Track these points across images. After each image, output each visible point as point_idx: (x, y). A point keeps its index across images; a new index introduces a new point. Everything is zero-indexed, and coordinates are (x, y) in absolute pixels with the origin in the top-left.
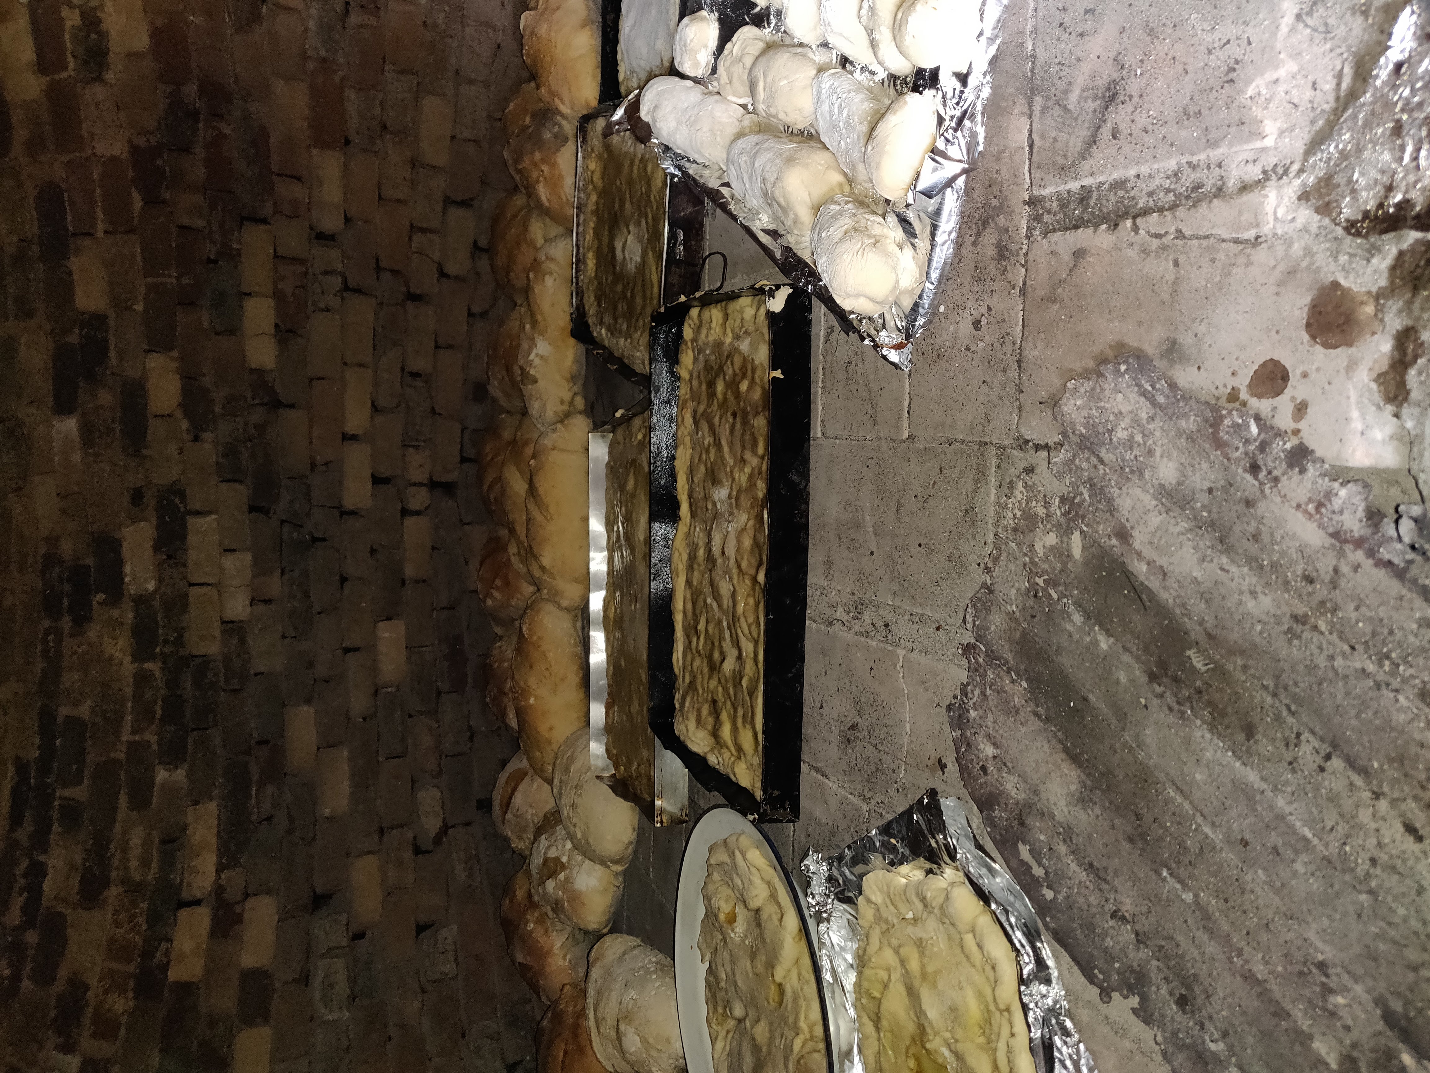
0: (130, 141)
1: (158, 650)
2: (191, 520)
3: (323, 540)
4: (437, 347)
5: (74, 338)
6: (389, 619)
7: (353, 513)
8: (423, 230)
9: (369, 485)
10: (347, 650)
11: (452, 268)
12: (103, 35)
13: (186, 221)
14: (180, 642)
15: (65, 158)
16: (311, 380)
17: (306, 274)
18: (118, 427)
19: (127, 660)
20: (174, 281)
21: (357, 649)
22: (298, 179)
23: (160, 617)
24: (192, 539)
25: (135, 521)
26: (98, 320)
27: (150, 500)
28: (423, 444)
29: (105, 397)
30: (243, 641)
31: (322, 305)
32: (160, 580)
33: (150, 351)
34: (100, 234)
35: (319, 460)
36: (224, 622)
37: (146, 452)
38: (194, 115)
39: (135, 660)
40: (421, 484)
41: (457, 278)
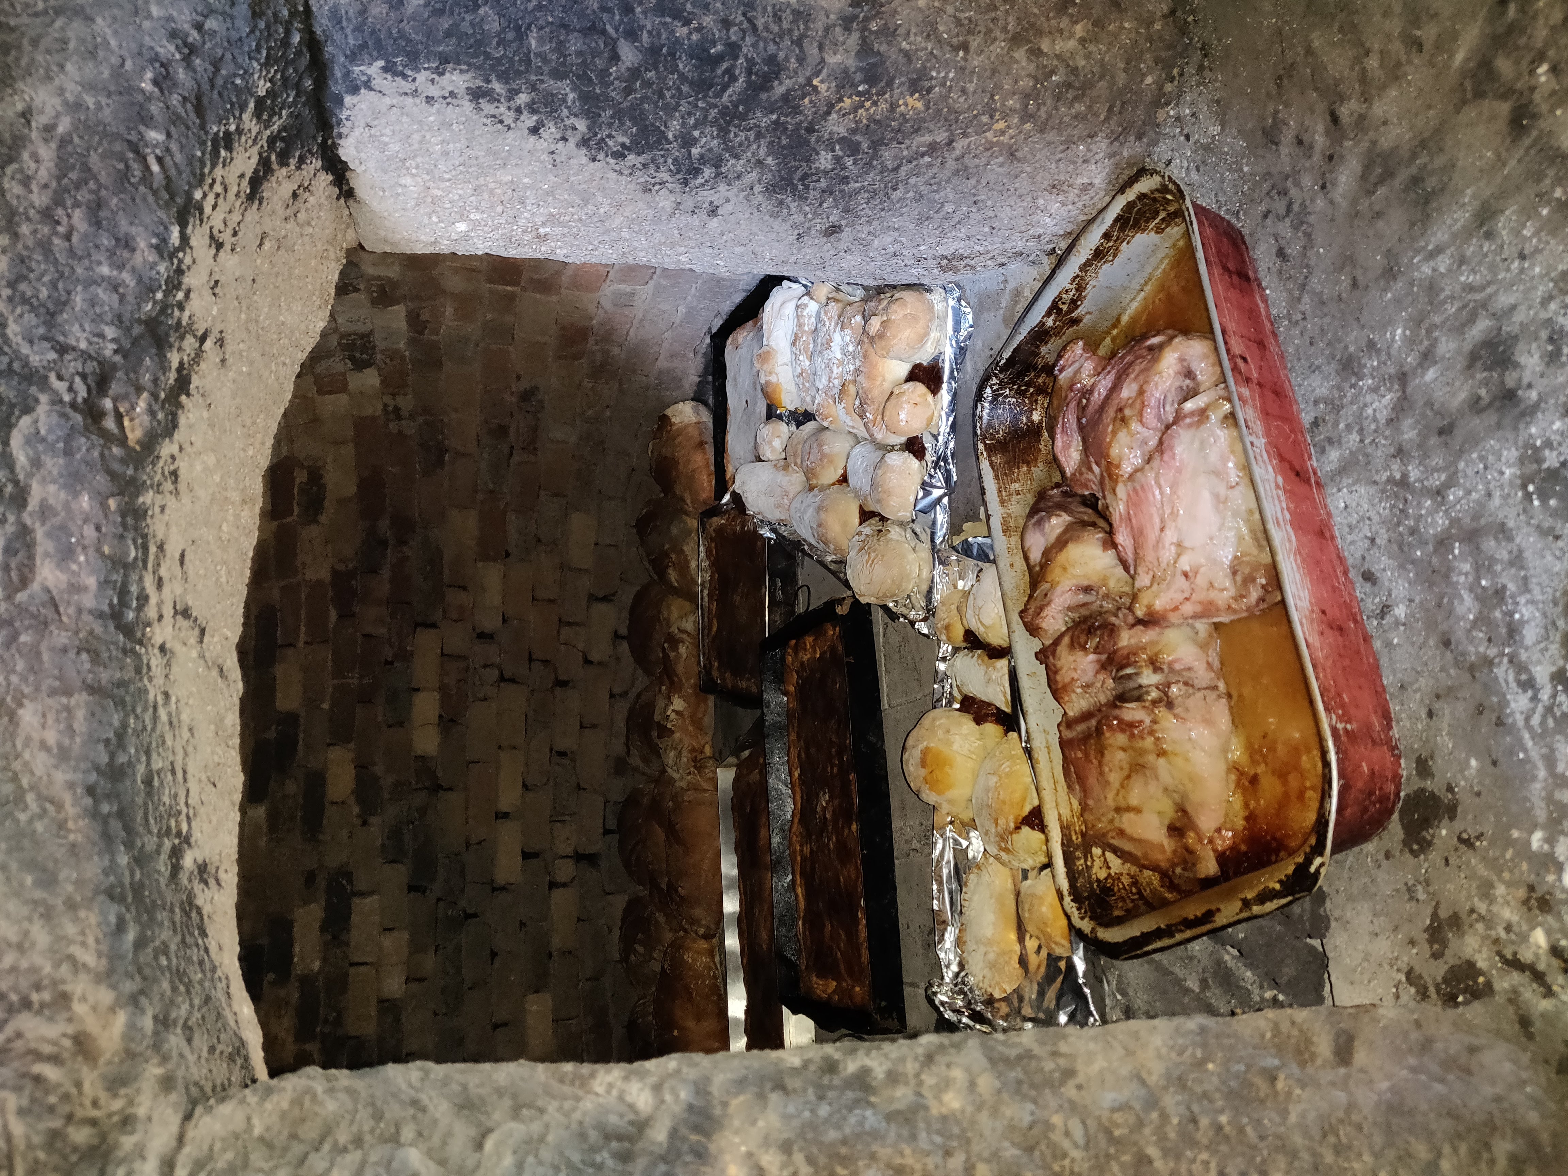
0: (332, 568)
1: (318, 1030)
2: (356, 900)
3: (475, 916)
4: (582, 727)
5: (271, 734)
6: (537, 992)
7: (503, 888)
8: (569, 624)
9: (520, 859)
10: (496, 1026)
11: (595, 656)
12: (323, 487)
13: (370, 630)
14: (339, 1021)
15: (281, 584)
16: (469, 763)
17: (467, 669)
18: (299, 814)
19: (290, 1039)
20: (356, 682)
21: (505, 1025)
22: (465, 588)
23: (322, 994)
24: (355, 918)
25: (306, 902)
26: (291, 719)
27: (321, 883)
28: (568, 818)
29: (291, 787)
30: (397, 1020)
31: (481, 695)
32: (325, 960)
33: (330, 745)
34: (301, 644)
35: (474, 839)
36: (381, 1001)
37: (321, 837)
38: (384, 543)
39: (296, 1041)
40: (567, 857)
41: (600, 664)
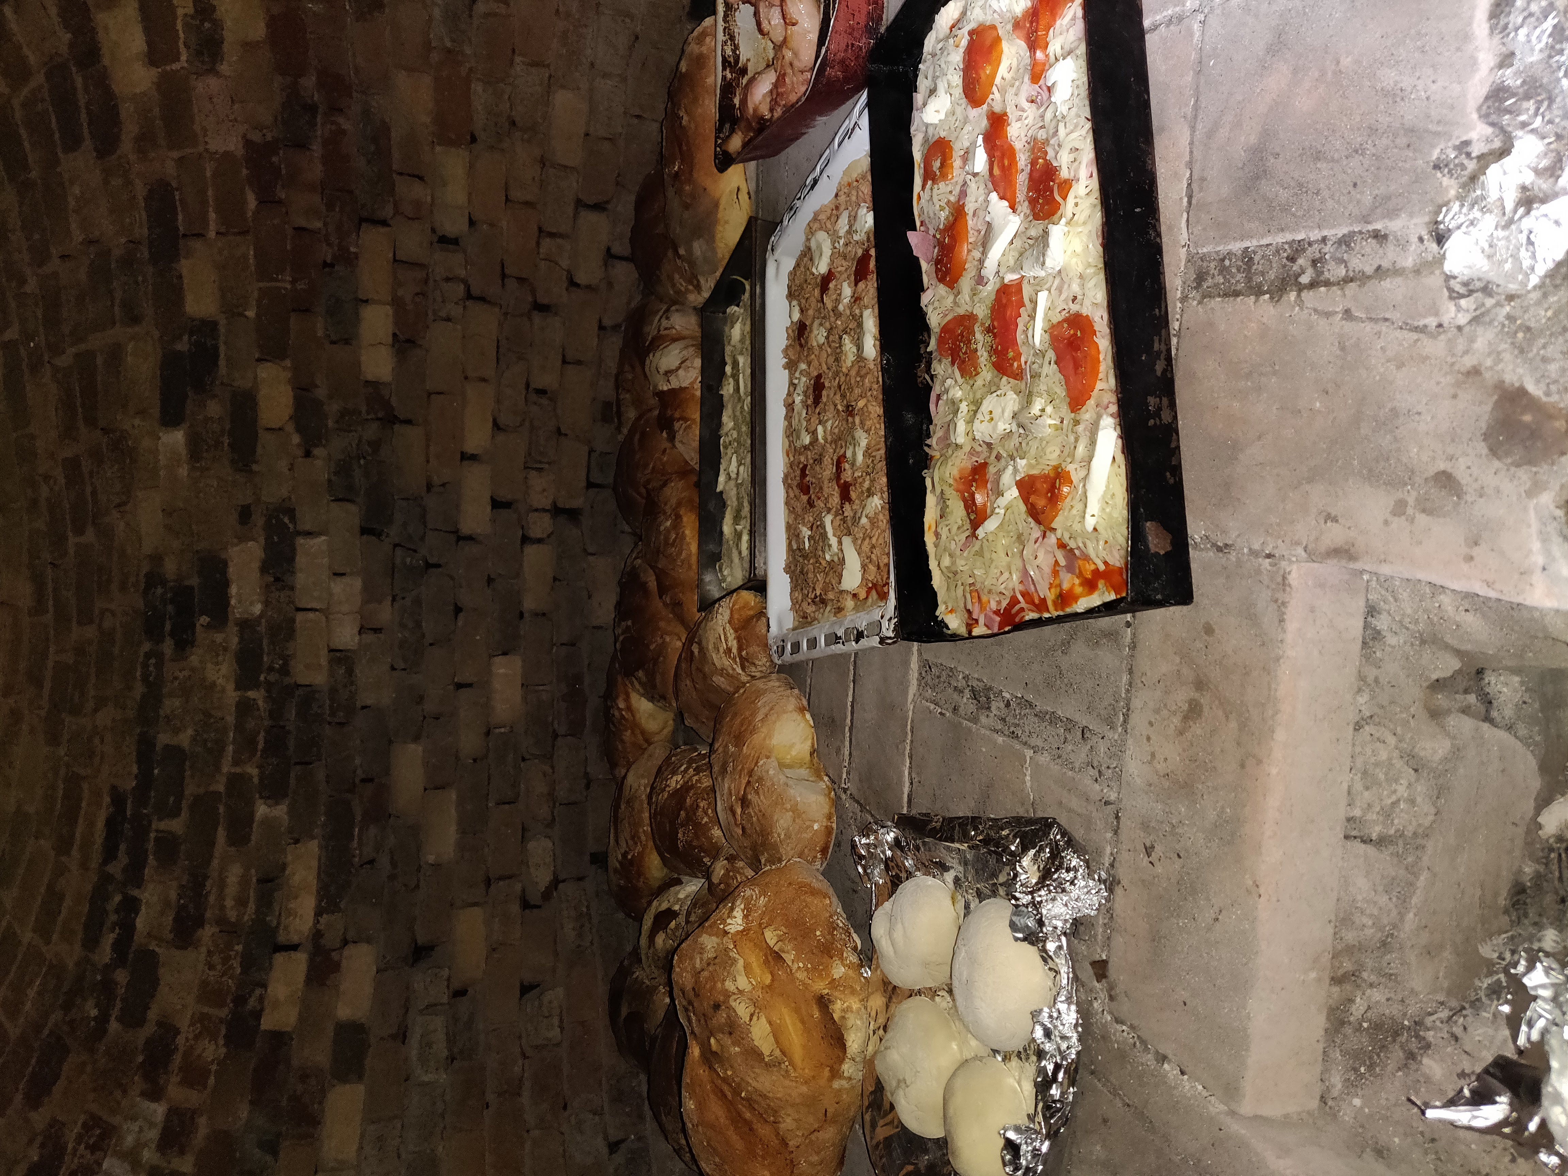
0: (244, 136)
1: (262, 678)
2: (300, 541)
3: (438, 566)
4: (564, 362)
5: (183, 346)
6: (505, 654)
7: (470, 538)
8: (552, 235)
9: (489, 508)
10: (459, 686)
11: (581, 278)
12: (218, 25)
13: (302, 222)
14: (285, 671)
15: (175, 154)
16: (429, 394)
17: (426, 282)
18: (226, 440)
19: (230, 687)
20: (289, 287)
21: (470, 685)
22: (421, 178)
23: (265, 642)
24: (301, 560)
25: (242, 539)
26: (208, 327)
27: (259, 520)
28: (547, 466)
29: (214, 408)
30: (350, 672)
31: (443, 314)
32: (267, 603)
33: (261, 360)
34: (212, 234)
35: (436, 480)
36: (331, 651)
37: (255, 467)
38: (312, 109)
39: (238, 688)
40: (544, 510)
41: (588, 287)
